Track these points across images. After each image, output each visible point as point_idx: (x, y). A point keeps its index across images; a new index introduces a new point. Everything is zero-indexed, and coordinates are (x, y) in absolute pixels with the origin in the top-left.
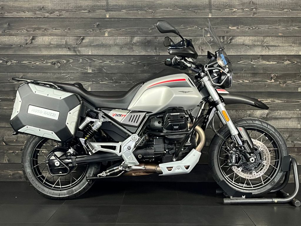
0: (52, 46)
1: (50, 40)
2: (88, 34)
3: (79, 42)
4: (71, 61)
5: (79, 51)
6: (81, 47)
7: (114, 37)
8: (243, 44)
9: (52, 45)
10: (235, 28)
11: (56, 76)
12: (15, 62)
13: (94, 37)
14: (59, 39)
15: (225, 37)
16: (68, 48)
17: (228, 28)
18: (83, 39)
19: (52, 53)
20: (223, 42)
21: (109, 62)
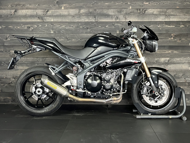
2: (51, 8)
4: (40, 26)
5: (45, 19)
8: (153, 14)
9: (28, 15)
10: (147, 3)
12: (4, 26)
14: (32, 11)
16: (38, 17)
19: (28, 21)
21: (65, 26)
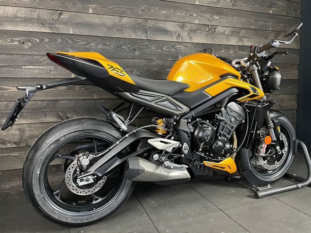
0: (18, 19)
1: (15, 12)
3: (56, 17)
6: (58, 24)
7: (100, 15)
11: (25, 58)
13: (76, 13)
15: (210, 26)
17: (212, 17)
18: (60, 14)
20: (208, 31)
